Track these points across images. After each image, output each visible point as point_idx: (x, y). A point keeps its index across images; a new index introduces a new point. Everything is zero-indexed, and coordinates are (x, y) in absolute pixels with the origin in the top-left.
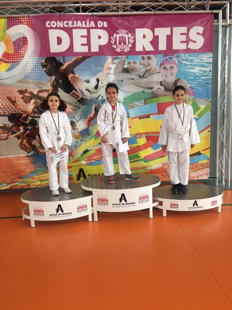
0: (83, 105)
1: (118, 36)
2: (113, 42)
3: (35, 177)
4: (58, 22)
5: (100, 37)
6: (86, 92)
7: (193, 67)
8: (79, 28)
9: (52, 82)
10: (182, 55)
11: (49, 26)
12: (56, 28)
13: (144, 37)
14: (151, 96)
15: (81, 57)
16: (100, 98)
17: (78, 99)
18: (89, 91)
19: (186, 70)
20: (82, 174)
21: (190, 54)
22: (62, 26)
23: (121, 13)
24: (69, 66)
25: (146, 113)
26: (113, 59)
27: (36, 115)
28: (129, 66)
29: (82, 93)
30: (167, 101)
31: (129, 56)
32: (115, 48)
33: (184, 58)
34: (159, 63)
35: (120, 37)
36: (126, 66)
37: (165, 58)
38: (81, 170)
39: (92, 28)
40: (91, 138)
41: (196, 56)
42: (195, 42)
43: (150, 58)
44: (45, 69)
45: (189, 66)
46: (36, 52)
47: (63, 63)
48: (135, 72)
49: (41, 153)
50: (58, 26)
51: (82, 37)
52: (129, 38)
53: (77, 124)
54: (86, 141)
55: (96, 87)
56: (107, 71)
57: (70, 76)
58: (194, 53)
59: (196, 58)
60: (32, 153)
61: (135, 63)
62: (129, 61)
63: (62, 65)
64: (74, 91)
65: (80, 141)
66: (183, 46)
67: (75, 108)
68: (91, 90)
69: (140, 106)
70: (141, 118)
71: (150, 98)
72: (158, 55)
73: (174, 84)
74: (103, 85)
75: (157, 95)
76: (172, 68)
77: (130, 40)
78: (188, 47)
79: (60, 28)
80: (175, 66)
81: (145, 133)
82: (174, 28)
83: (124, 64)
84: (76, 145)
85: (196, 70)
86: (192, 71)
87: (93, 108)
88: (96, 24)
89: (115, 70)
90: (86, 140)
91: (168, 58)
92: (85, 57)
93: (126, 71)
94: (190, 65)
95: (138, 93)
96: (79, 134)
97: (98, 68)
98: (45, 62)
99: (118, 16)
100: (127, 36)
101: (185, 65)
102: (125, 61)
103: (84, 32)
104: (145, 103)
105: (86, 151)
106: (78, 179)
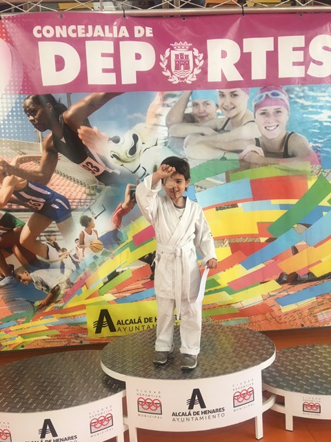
0: (106, 185)
1: (174, 53)
2: (163, 65)
3: (12, 328)
4: (58, 28)
5: (138, 57)
6: (112, 161)
7: (319, 110)
8: (99, 38)
9: (45, 143)
10: (297, 89)
11: (39, 36)
12: (54, 39)
13: (224, 54)
14: (237, 166)
15: (102, 94)
16: (141, 171)
17: (97, 174)
18: (118, 158)
19: (305, 115)
20: (105, 320)
21: (312, 85)
22: (65, 35)
23: (178, 10)
24: (79, 110)
25: (230, 199)
26: (165, 98)
27: (14, 207)
28: (196, 111)
29: (105, 162)
30: (269, 176)
31: (194, 91)
32: (168, 77)
33: (302, 94)
34: (254, 104)
35: (177, 56)
36: (189, 110)
37: (264, 94)
38: (104, 313)
39: (124, 39)
40: (123, 249)
41: (323, 89)
42: (320, 63)
43: (235, 95)
44: (31, 118)
45: (310, 109)
46: (15, 86)
47: (66, 105)
48: (206, 121)
49: (24, 280)
50: (58, 36)
51: (104, 55)
52: (194, 57)
53: (95, 221)
54: (114, 255)
55: (133, 151)
56: (154, 121)
57: (81, 130)
58: (319, 85)
59: (323, 94)
60: (6, 280)
61: (206, 104)
62: (196, 101)
63: (65, 109)
64: (89, 159)
65: (102, 255)
66: (298, 72)
67: (92, 192)
68: (123, 156)
69: (217, 185)
70: (219, 208)
71: (236, 171)
72: (250, 88)
73: (282, 143)
74: (145, 147)
75: (250, 163)
76: (278, 112)
77: (197, 61)
78: (309, 73)
79: (61, 39)
80: (283, 109)
81: (230, 237)
82: (281, 39)
83: (186, 107)
84: (93, 263)
85: (324, 116)
86: (315, 117)
87: (127, 190)
88: (131, 31)
89: (168, 119)
90: (114, 252)
91: (269, 93)
92: (110, 94)
93: (190, 119)
94: (312, 107)
95: (213, 160)
96: (99, 242)
97: (135, 115)
98: (31, 103)
99: (172, 16)
100: (192, 54)
101: (303, 107)
102: (188, 101)
103: (109, 47)
104: (228, 180)
105: (114, 275)
106: (98, 331)
